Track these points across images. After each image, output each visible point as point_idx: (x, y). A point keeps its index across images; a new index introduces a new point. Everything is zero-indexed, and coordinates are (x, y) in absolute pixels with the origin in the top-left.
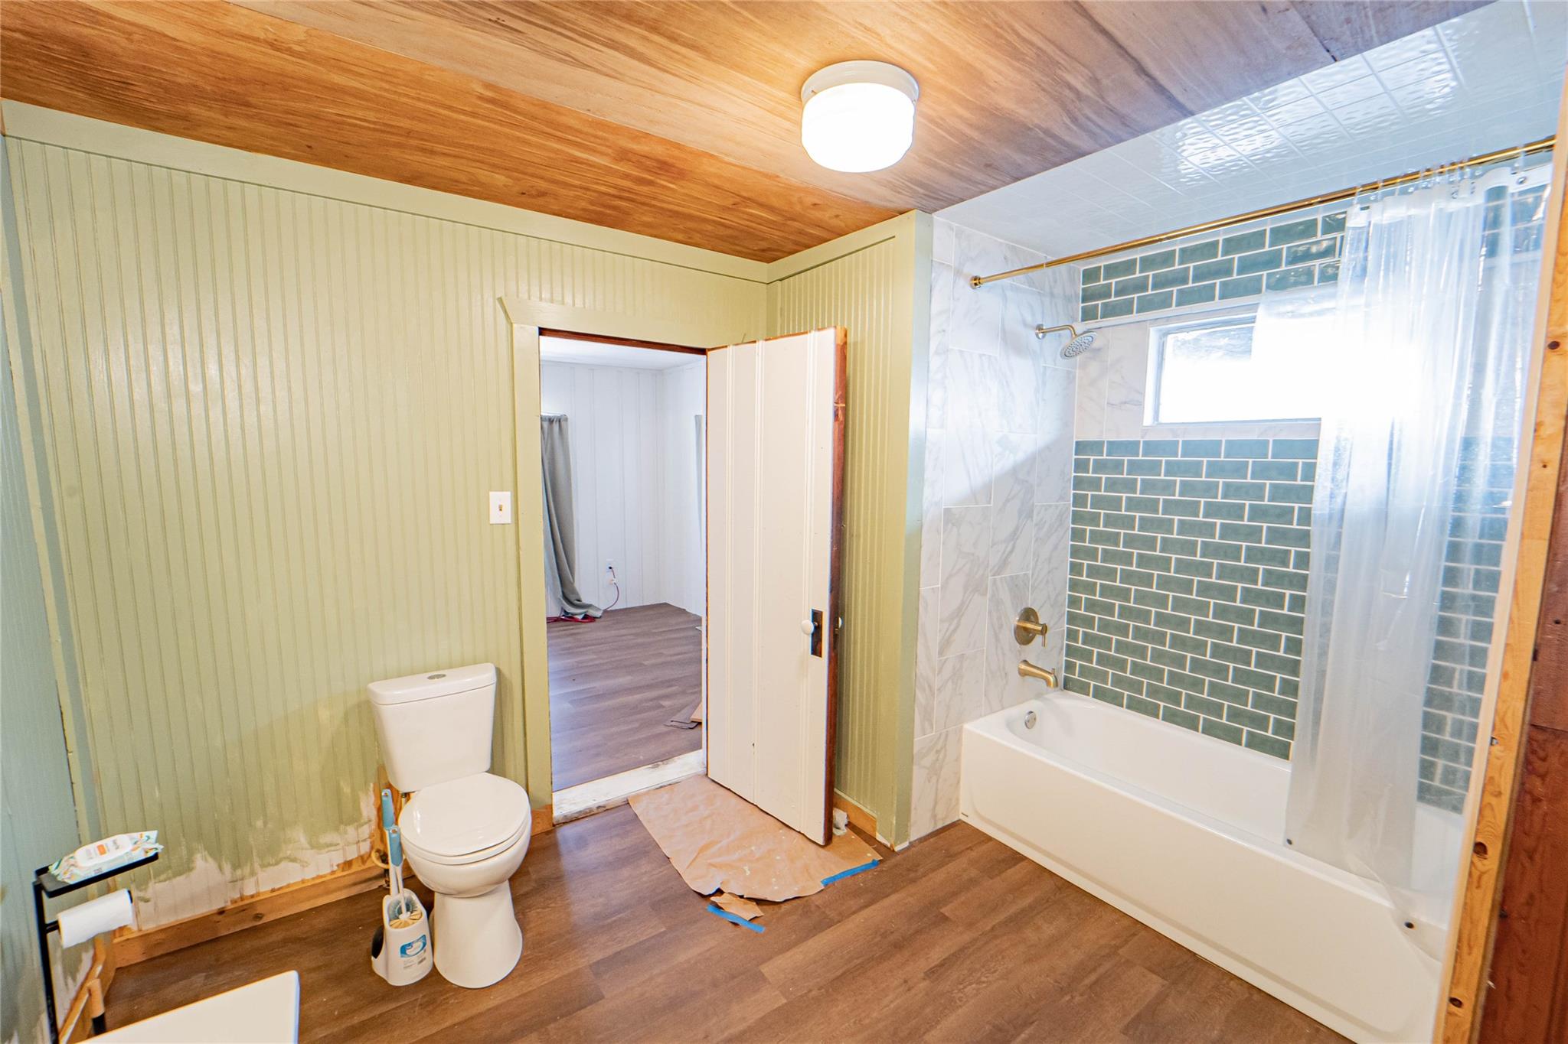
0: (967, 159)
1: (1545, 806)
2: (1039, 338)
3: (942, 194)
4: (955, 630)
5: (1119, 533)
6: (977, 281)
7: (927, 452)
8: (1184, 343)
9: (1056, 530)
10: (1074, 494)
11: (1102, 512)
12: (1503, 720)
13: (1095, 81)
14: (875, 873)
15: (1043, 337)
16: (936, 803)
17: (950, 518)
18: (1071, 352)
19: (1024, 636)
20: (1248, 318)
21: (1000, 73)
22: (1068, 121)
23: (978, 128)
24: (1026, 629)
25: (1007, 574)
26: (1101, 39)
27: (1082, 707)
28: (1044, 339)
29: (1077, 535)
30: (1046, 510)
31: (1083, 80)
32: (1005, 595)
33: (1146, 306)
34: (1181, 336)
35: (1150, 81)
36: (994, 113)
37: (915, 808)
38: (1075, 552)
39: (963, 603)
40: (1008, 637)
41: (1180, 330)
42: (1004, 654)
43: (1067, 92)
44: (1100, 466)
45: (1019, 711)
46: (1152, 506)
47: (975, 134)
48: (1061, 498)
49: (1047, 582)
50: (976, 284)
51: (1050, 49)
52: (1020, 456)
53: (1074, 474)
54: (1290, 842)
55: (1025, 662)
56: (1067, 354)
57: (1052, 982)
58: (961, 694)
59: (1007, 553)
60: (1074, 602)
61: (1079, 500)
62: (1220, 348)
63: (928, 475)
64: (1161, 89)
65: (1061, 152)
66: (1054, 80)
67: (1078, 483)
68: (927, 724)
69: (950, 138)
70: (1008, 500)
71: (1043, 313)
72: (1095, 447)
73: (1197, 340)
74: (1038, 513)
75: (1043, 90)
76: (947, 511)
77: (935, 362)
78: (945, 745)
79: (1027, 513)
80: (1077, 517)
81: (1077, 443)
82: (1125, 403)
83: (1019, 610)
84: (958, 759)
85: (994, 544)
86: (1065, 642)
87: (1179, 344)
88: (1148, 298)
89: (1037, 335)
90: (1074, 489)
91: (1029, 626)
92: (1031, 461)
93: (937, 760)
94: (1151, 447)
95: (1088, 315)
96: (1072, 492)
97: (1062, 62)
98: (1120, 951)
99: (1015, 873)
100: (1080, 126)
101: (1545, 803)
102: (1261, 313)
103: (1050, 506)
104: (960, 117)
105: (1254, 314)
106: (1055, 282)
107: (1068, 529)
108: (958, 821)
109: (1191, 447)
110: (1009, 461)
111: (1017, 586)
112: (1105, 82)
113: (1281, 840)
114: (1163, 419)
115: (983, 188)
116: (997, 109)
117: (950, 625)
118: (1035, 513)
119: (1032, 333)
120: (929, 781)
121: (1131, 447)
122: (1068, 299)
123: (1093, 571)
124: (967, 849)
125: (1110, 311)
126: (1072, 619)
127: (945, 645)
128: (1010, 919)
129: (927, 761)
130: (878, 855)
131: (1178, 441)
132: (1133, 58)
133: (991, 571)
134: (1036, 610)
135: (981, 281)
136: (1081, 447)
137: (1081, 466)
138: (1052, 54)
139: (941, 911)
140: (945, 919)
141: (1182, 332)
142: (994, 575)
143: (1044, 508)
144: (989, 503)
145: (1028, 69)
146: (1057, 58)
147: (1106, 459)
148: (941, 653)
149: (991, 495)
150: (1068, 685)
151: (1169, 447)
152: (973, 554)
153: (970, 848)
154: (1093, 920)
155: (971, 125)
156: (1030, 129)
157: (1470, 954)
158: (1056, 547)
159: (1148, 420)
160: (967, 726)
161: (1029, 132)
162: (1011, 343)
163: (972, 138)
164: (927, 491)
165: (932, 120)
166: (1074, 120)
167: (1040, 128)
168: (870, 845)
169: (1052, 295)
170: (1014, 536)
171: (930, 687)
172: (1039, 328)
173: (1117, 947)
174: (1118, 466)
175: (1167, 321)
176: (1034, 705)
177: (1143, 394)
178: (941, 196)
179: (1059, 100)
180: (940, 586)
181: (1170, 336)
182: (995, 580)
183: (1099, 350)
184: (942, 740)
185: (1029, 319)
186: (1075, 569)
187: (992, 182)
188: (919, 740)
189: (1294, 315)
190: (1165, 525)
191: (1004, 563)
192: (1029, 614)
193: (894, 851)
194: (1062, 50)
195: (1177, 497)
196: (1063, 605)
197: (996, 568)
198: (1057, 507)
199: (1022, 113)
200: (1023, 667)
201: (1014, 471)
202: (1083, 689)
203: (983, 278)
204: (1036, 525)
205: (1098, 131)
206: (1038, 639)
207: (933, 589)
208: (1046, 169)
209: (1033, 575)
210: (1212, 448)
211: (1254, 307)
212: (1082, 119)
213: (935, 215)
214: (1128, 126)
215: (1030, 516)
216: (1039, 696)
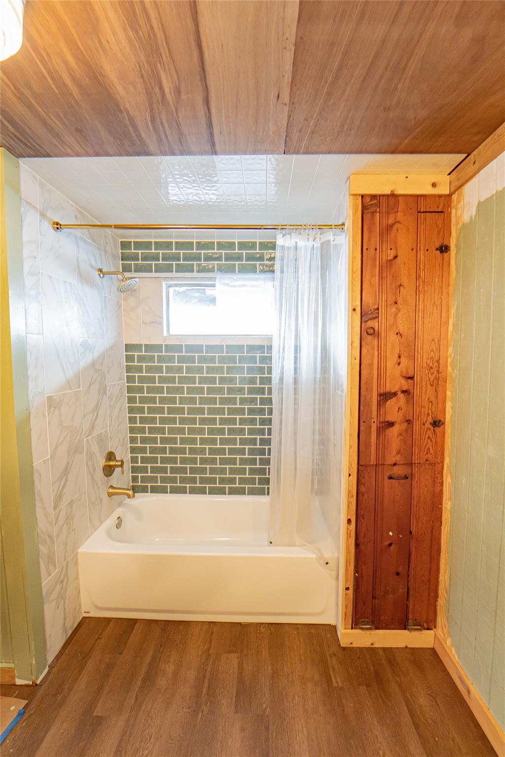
0: (61, 115)
1: (366, 496)
2: (100, 277)
3: (32, 141)
4: (64, 487)
5: (156, 397)
6: (59, 226)
7: (28, 353)
8: (179, 293)
9: (120, 399)
10: (127, 376)
11: (145, 385)
12: (351, 465)
13: (178, 92)
14: (24, 724)
15: (103, 277)
16: (65, 619)
17: (53, 404)
18: (124, 289)
19: (108, 471)
20: (212, 284)
21: (114, 33)
22: (149, 119)
23: (80, 86)
24: (110, 466)
25: (95, 434)
26: (196, 54)
27: (146, 501)
28: (104, 279)
29: (131, 400)
30: (113, 387)
31: (171, 86)
32: (95, 448)
33: (159, 269)
34: (177, 289)
35: (207, 113)
36: (95, 76)
37: (50, 636)
38: (131, 410)
39: (68, 463)
40: (100, 473)
41: (176, 285)
42: (98, 488)
43: (157, 90)
44: (141, 359)
45: (111, 521)
46: (172, 380)
47: (74, 90)
48: (121, 379)
49: (118, 432)
50: (58, 228)
51: (160, 35)
52: (96, 354)
53: (126, 364)
54: (271, 543)
55: (111, 487)
56: (122, 290)
57: (187, 710)
58: (74, 530)
59: (93, 420)
60: (133, 440)
61: (130, 379)
62: (196, 297)
63: (31, 371)
64: (210, 125)
65: (134, 144)
66: (152, 70)
67: (129, 369)
68: (51, 567)
69: (51, 82)
70: (90, 385)
71: (101, 262)
72: (137, 347)
73: (184, 292)
74: (109, 390)
75: (142, 77)
76: (50, 398)
77: (29, 281)
78: (67, 573)
79: (103, 391)
80: (130, 389)
81: (126, 345)
82: (153, 323)
83: (104, 455)
84: (77, 577)
85: (85, 416)
86: (131, 465)
87: (176, 293)
88: (161, 265)
89: (99, 275)
90: (126, 373)
91: (112, 463)
92: (103, 357)
93: (62, 588)
94: (169, 348)
95: (126, 269)
96: (126, 374)
97: (164, 56)
98: (211, 652)
99: (135, 637)
100: (155, 128)
101: (366, 494)
102: (217, 283)
103: (115, 384)
104: (66, 62)
105: (213, 283)
106: (107, 243)
107: (125, 397)
108: (82, 619)
109: (190, 348)
110: (89, 358)
111: (101, 440)
112: (184, 97)
113: (267, 542)
114: (171, 333)
115: (69, 151)
116: (101, 73)
117: (61, 483)
118: (108, 389)
119: (97, 273)
120: (58, 608)
121: (157, 348)
122: (114, 257)
123: (143, 420)
124: (96, 640)
125: (139, 269)
126: (133, 450)
127: (59, 498)
128: (145, 680)
129: (54, 595)
130: (24, 701)
131: (182, 345)
132: (206, 86)
133: (85, 434)
134: (113, 451)
135: (61, 227)
136: (128, 347)
137: (129, 359)
138: (160, 43)
139: (95, 714)
140: (100, 719)
141: (177, 287)
142: (87, 437)
143: (112, 387)
144: (79, 387)
145: (137, 46)
146: (162, 50)
147: (144, 355)
148: (55, 508)
149: (80, 382)
150: (135, 489)
151: (178, 348)
152: (72, 426)
153: (99, 638)
154: (189, 640)
155: (74, 79)
156: (121, 111)
157: (350, 566)
158: (120, 409)
159: (165, 334)
160: (81, 550)
161: (118, 113)
162: (84, 278)
163: (71, 94)
164: (31, 385)
165: (36, 49)
166: (153, 120)
167: (128, 114)
168: (11, 697)
169: (105, 251)
170: (97, 408)
171: (50, 537)
172: (100, 270)
173: (209, 649)
174: (152, 359)
175: (171, 279)
176: (119, 512)
177: (161, 318)
178: (30, 142)
179: (149, 93)
180: (49, 457)
181: (171, 288)
182: (88, 440)
183: (135, 290)
184: (64, 570)
185: (93, 263)
186: (132, 420)
187: (77, 148)
188: (46, 583)
189: (228, 285)
190: (180, 390)
191: (93, 427)
192: (111, 456)
193: (37, 685)
194: (167, 44)
195: (184, 375)
196: (127, 443)
197: (88, 432)
198: (119, 384)
199: (119, 89)
200: (111, 490)
201: (93, 364)
202: (144, 490)
203: (64, 225)
204: (109, 398)
205: (164, 138)
206: (118, 470)
207: (44, 461)
208: (120, 155)
209: (110, 429)
210: (199, 348)
211: (214, 279)
212: (158, 122)
213: (21, 161)
214: (181, 144)
215: (105, 392)
216: (120, 504)
